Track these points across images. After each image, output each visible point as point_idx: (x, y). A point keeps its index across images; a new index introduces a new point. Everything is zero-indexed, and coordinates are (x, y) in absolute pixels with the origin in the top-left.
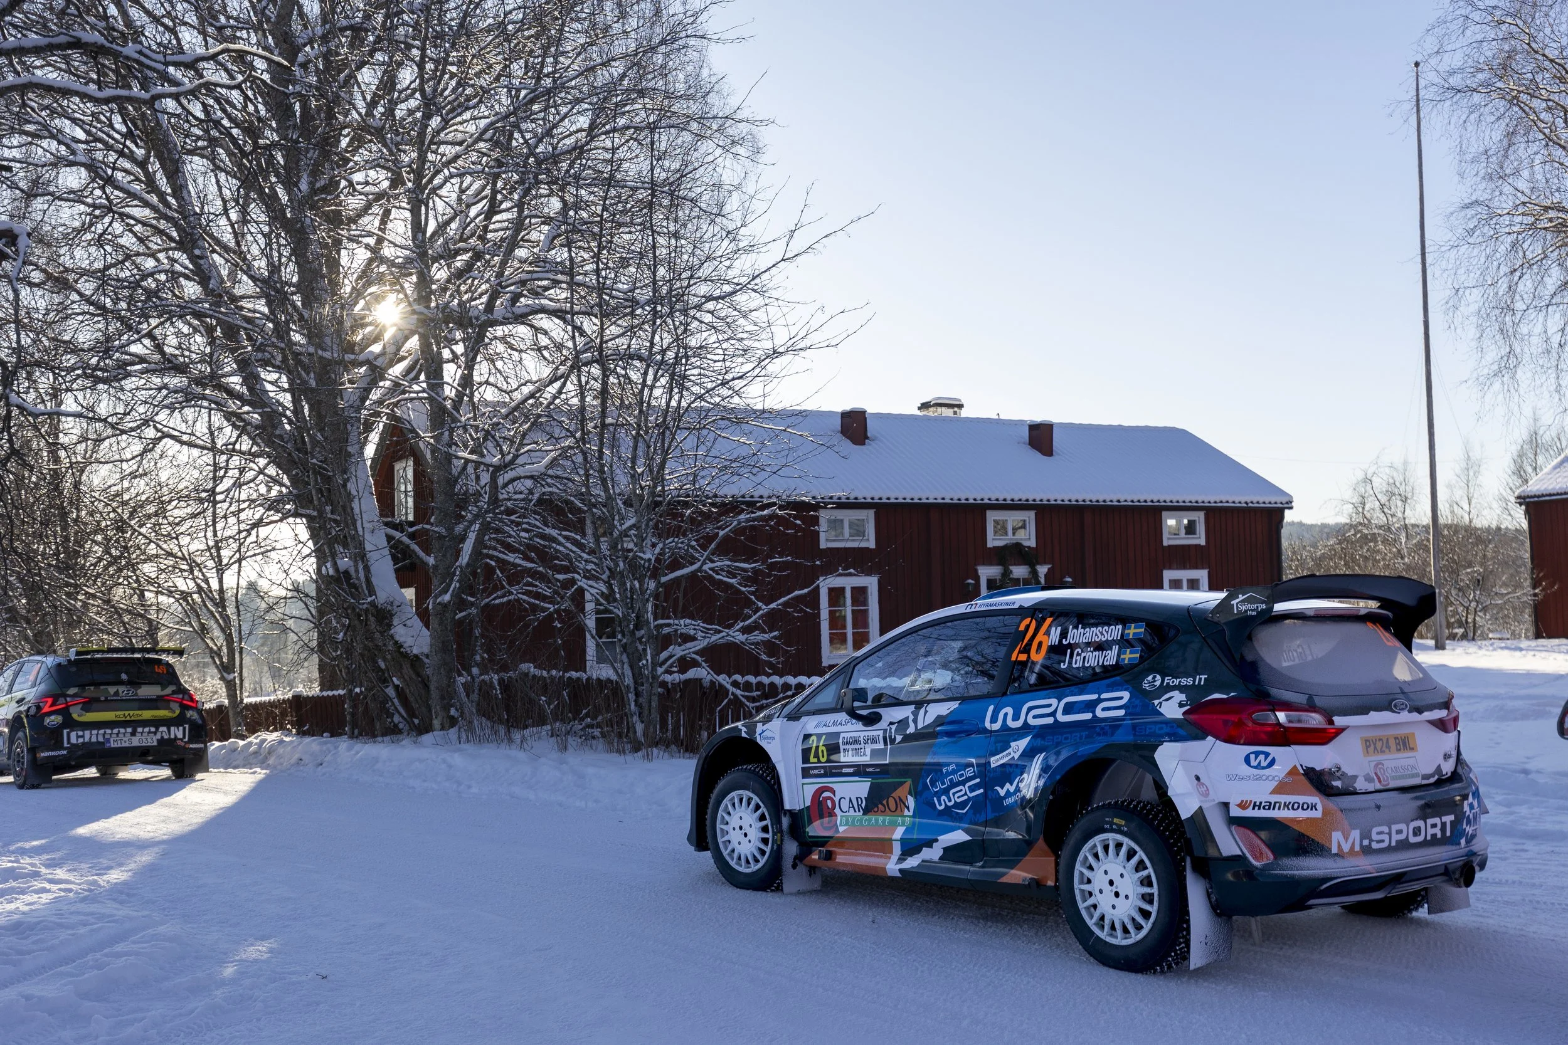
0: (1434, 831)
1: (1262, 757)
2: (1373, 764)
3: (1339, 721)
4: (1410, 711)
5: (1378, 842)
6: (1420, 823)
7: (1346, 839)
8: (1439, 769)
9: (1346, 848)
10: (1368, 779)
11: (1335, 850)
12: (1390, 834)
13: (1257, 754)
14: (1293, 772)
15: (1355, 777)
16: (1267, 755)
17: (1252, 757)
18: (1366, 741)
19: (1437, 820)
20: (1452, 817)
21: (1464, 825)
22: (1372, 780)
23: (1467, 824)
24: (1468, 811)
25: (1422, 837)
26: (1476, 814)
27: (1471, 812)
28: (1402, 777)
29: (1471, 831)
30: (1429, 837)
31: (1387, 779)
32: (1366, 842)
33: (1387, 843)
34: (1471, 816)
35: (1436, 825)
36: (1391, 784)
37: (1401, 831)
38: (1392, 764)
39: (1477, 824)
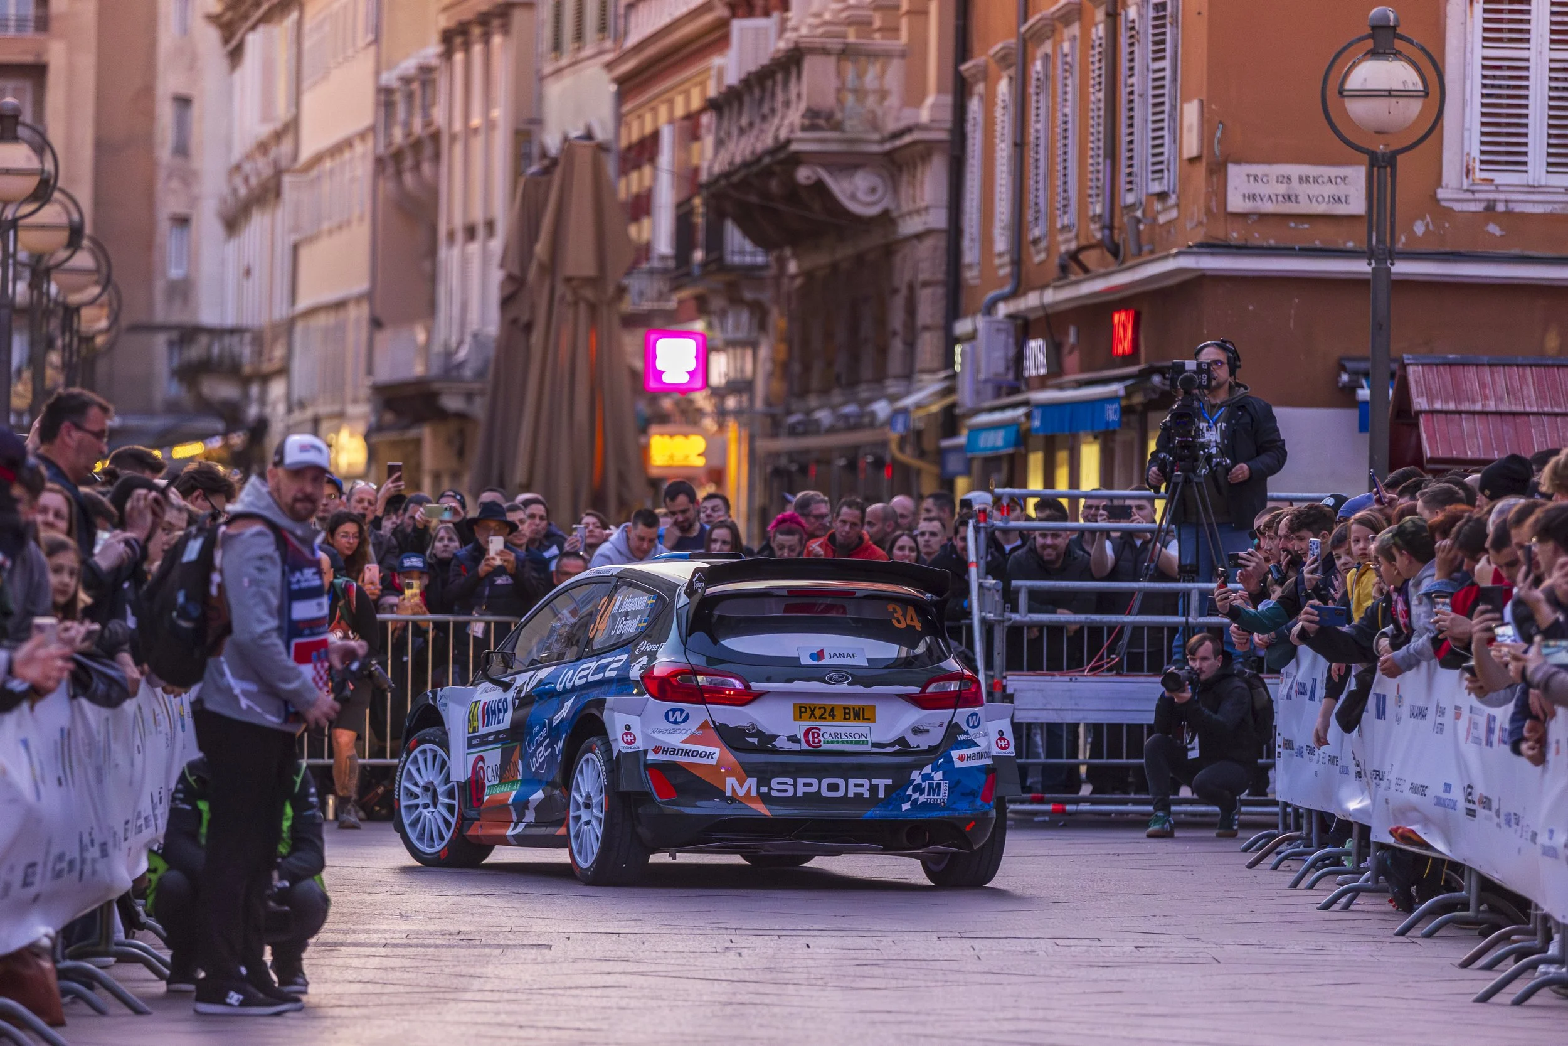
0: (859, 790)
1: (678, 713)
2: (803, 729)
3: (756, 686)
4: (849, 684)
5: (779, 791)
6: (840, 781)
7: (741, 786)
8: (902, 741)
9: (741, 792)
10: (793, 739)
11: (729, 793)
12: (795, 785)
13: (674, 710)
14: (704, 726)
15: (775, 737)
16: (682, 711)
17: (671, 713)
18: (799, 706)
19: (866, 782)
20: (890, 782)
21: (909, 791)
22: (799, 741)
23: (914, 791)
24: (919, 780)
25: (840, 793)
26: (939, 785)
27: (924, 781)
28: (843, 742)
29: (922, 799)
30: (851, 795)
31: (820, 741)
32: (764, 790)
33: (790, 793)
34: (925, 785)
35: (862, 786)
36: (825, 747)
37: (810, 785)
38: (833, 730)
39: (939, 795)
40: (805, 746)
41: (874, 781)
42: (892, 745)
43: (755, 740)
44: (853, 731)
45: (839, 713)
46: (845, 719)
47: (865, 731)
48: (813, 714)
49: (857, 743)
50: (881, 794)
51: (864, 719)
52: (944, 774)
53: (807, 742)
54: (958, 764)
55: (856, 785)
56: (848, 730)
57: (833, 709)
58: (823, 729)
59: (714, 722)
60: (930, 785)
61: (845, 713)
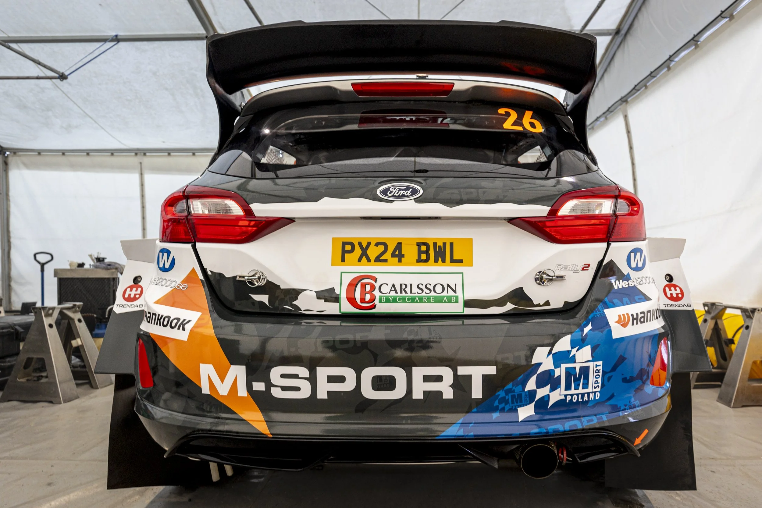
0: (433, 386)
1: (166, 256)
2: (347, 279)
3: (262, 209)
4: (417, 201)
5: (284, 388)
6: (397, 372)
7: (223, 378)
8: (518, 295)
9: (225, 389)
10: (328, 295)
11: (207, 390)
12: (312, 380)
13: (163, 252)
14: (191, 277)
15: (295, 293)
16: (169, 254)
17: (161, 256)
18: (344, 244)
19: (445, 372)
20: (492, 370)
21: (531, 385)
22: (337, 299)
23: (540, 384)
24: (547, 364)
25: (399, 393)
26: (585, 371)
27: (557, 365)
28: (413, 300)
29: (555, 397)
30: (417, 395)
31: (373, 300)
32: (259, 386)
33: (305, 392)
34: (561, 372)
35: (439, 379)
36: (381, 308)
37: (341, 379)
38: (398, 280)
39: (586, 386)
40: (348, 308)
41: (462, 370)
42: (500, 302)
43: (264, 298)
44: (432, 280)
45: (411, 252)
46: (419, 260)
47: (453, 280)
48: (364, 252)
49: (439, 300)
50: (477, 392)
51: (452, 261)
52: (593, 350)
53: (352, 301)
54: (618, 332)
55: (427, 379)
56: (424, 280)
57: (399, 245)
58: (381, 279)
59: (204, 271)
60: (570, 373)
61: (420, 252)
